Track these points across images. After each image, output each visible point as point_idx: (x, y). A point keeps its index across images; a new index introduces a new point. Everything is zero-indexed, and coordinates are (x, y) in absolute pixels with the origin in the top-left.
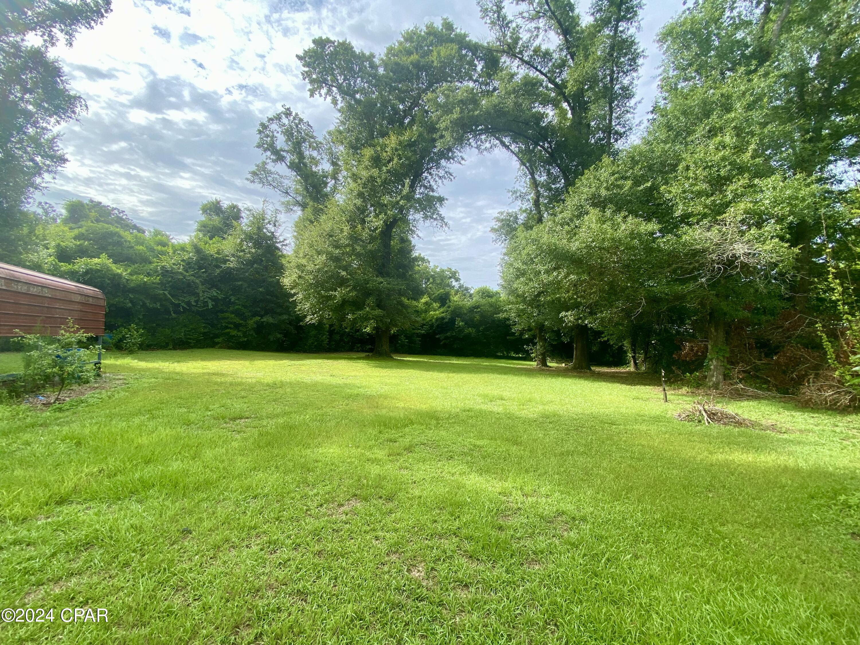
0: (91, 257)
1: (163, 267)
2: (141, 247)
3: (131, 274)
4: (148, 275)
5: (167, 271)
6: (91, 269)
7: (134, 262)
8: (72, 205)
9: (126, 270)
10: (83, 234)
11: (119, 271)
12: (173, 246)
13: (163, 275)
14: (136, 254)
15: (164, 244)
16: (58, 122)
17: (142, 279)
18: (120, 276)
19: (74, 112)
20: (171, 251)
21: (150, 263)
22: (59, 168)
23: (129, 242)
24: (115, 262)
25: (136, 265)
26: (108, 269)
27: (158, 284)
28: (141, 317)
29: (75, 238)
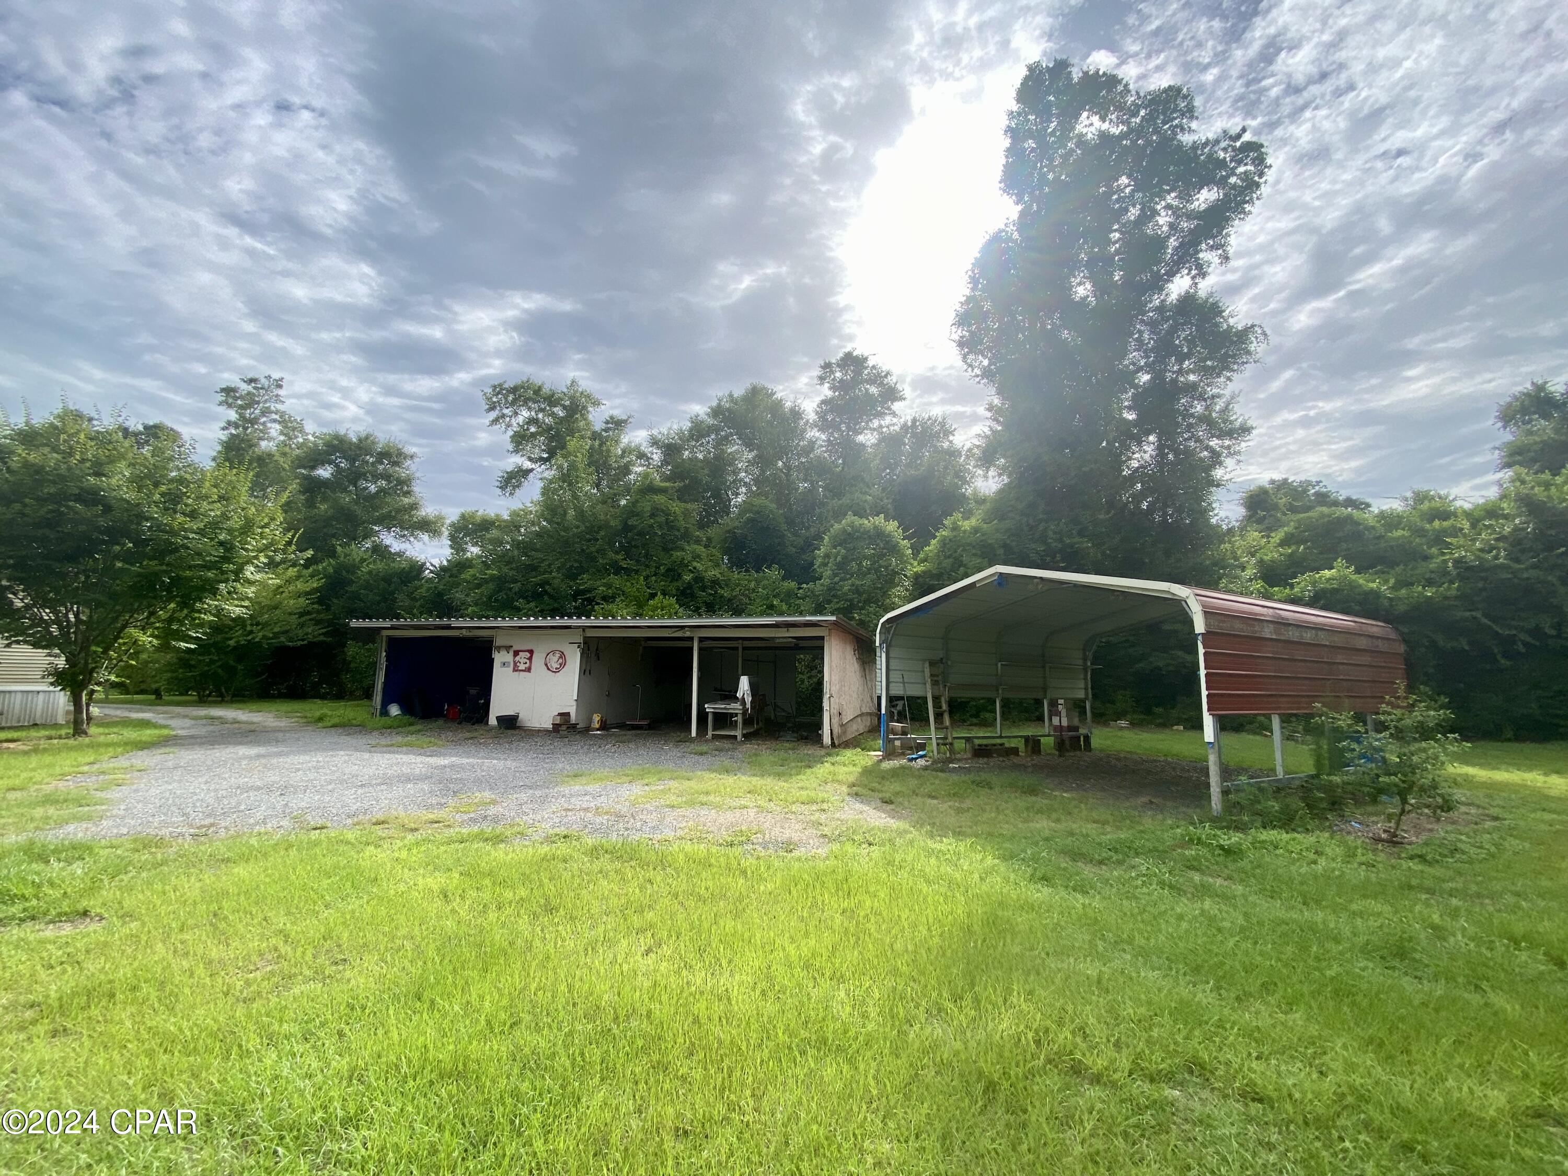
0: (1318, 569)
1: (1458, 562)
2: (1400, 533)
3: (1394, 588)
4: (1430, 583)
5: (1469, 569)
6: (1323, 590)
7: (1392, 564)
8: (1251, 497)
9: (1386, 581)
10: (1292, 535)
11: (1374, 585)
12: (1468, 514)
13: (1461, 577)
14: (1392, 547)
15: (1445, 515)
16: (1229, 379)
17: (1420, 593)
18: (1376, 594)
19: (1248, 353)
20: (1466, 525)
21: (1426, 558)
22: (1243, 445)
23: (1373, 528)
24: (1358, 571)
25: (1399, 569)
26: (1353, 586)
27: (1456, 597)
28: (1431, 670)
29: (1284, 543)
